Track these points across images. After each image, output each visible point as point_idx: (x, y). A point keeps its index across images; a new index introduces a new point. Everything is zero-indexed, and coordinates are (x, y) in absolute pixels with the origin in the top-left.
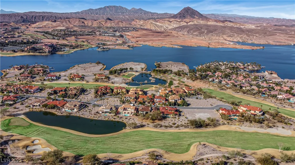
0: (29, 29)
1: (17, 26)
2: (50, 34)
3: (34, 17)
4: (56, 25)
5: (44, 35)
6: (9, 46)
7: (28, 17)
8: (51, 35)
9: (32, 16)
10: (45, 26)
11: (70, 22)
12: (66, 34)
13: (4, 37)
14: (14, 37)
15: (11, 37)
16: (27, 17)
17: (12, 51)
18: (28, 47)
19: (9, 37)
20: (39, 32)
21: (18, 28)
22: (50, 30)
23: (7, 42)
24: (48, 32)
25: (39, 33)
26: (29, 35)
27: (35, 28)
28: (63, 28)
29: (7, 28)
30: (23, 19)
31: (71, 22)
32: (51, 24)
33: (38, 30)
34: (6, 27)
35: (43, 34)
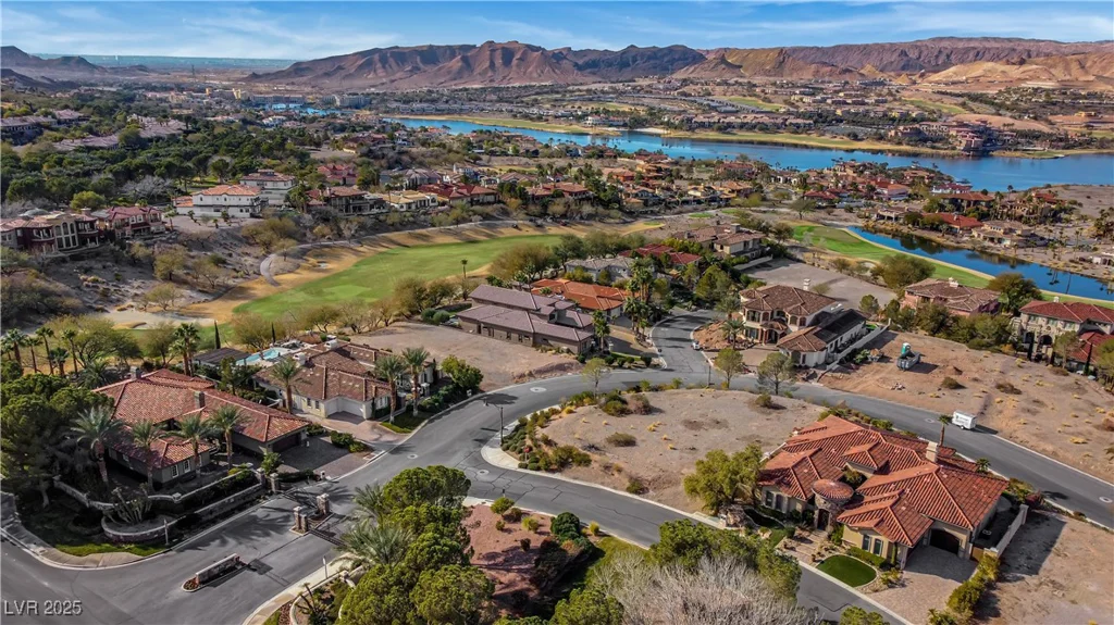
0: (916, 86)
1: (880, 77)
2: (986, 103)
3: (945, 52)
4: (1022, 76)
5: (963, 105)
6: (842, 126)
7: (925, 53)
8: (993, 104)
9: (940, 52)
10: (977, 79)
11: (1083, 67)
12: (1054, 104)
13: (833, 102)
14: (863, 104)
15: (854, 103)
16: (920, 53)
17: (849, 135)
18: (901, 128)
19: (849, 101)
20: (951, 94)
21: (882, 84)
22: (992, 92)
23: (839, 112)
24: (982, 95)
25: (946, 99)
26: (912, 103)
27: (938, 83)
28: (1049, 85)
29: (848, 79)
30: (905, 59)
31: (1091, 67)
32: (1003, 72)
33: (950, 89)
34: (847, 77)
35: (961, 100)
